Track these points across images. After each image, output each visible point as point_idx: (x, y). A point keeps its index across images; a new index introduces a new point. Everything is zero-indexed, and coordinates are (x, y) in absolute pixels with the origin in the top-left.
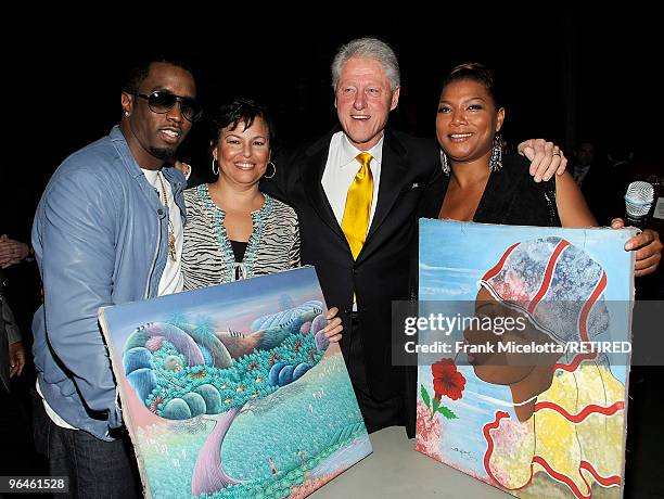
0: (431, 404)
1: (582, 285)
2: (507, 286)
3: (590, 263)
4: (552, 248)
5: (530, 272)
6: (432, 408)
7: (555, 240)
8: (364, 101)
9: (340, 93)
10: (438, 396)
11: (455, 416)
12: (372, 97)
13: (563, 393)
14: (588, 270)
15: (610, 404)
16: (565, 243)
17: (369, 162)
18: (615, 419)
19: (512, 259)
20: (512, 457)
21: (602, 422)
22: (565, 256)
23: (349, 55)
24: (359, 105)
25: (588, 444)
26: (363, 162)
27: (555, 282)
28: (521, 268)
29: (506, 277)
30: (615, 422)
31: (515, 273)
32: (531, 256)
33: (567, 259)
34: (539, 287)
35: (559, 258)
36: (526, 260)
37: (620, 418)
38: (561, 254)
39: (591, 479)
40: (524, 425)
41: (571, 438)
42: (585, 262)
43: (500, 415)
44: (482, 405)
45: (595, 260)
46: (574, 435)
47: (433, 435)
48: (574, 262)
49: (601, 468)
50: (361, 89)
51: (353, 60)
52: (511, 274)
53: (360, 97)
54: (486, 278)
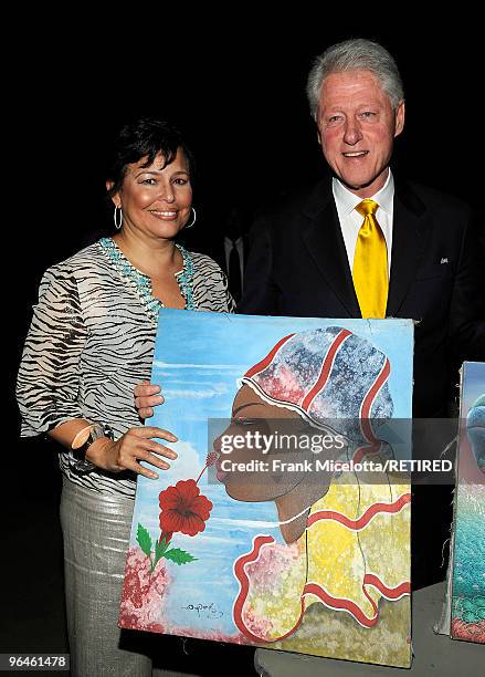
0: (153, 549)
1: (364, 374)
2: (276, 382)
3: (373, 351)
4: (331, 338)
5: (305, 365)
6: (153, 556)
7: (335, 330)
8: (357, 132)
9: (323, 125)
10: (166, 536)
11: (190, 559)
12: (367, 123)
13: (343, 497)
14: (371, 359)
15: (395, 500)
16: (346, 333)
17: (374, 211)
18: (402, 515)
19: (285, 351)
20: (276, 594)
21: (387, 522)
22: (346, 346)
23: (327, 70)
24: (351, 137)
25: (373, 552)
26: (365, 212)
27: (335, 373)
28: (295, 360)
29: (276, 372)
30: (402, 519)
31: (287, 367)
32: (307, 346)
33: (349, 349)
34: (316, 379)
35: (340, 347)
36: (302, 352)
37: (406, 512)
38: (342, 344)
39: (376, 594)
40: (294, 546)
41: (352, 549)
42: (367, 350)
43: (261, 541)
44: (234, 534)
45: (377, 349)
46: (356, 545)
47: (153, 595)
48: (356, 352)
49: (389, 577)
50: (350, 115)
51: (334, 77)
52: (282, 367)
53: (351, 126)
54: (249, 374)
